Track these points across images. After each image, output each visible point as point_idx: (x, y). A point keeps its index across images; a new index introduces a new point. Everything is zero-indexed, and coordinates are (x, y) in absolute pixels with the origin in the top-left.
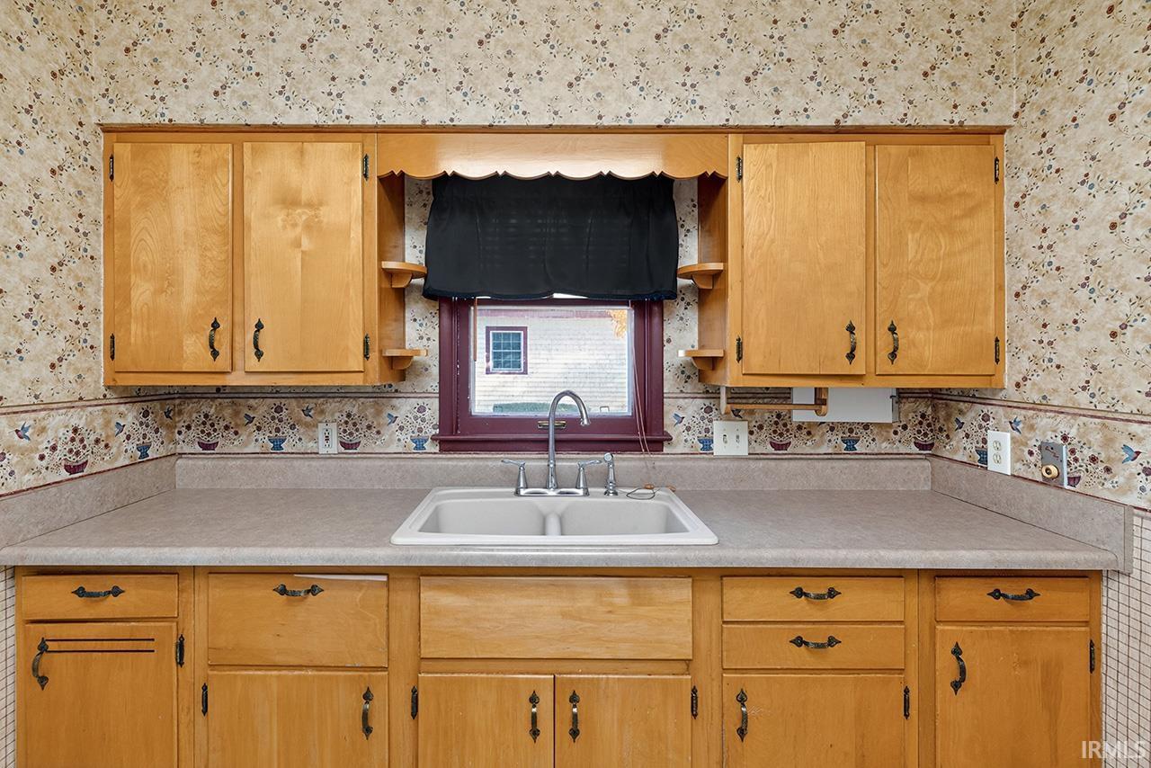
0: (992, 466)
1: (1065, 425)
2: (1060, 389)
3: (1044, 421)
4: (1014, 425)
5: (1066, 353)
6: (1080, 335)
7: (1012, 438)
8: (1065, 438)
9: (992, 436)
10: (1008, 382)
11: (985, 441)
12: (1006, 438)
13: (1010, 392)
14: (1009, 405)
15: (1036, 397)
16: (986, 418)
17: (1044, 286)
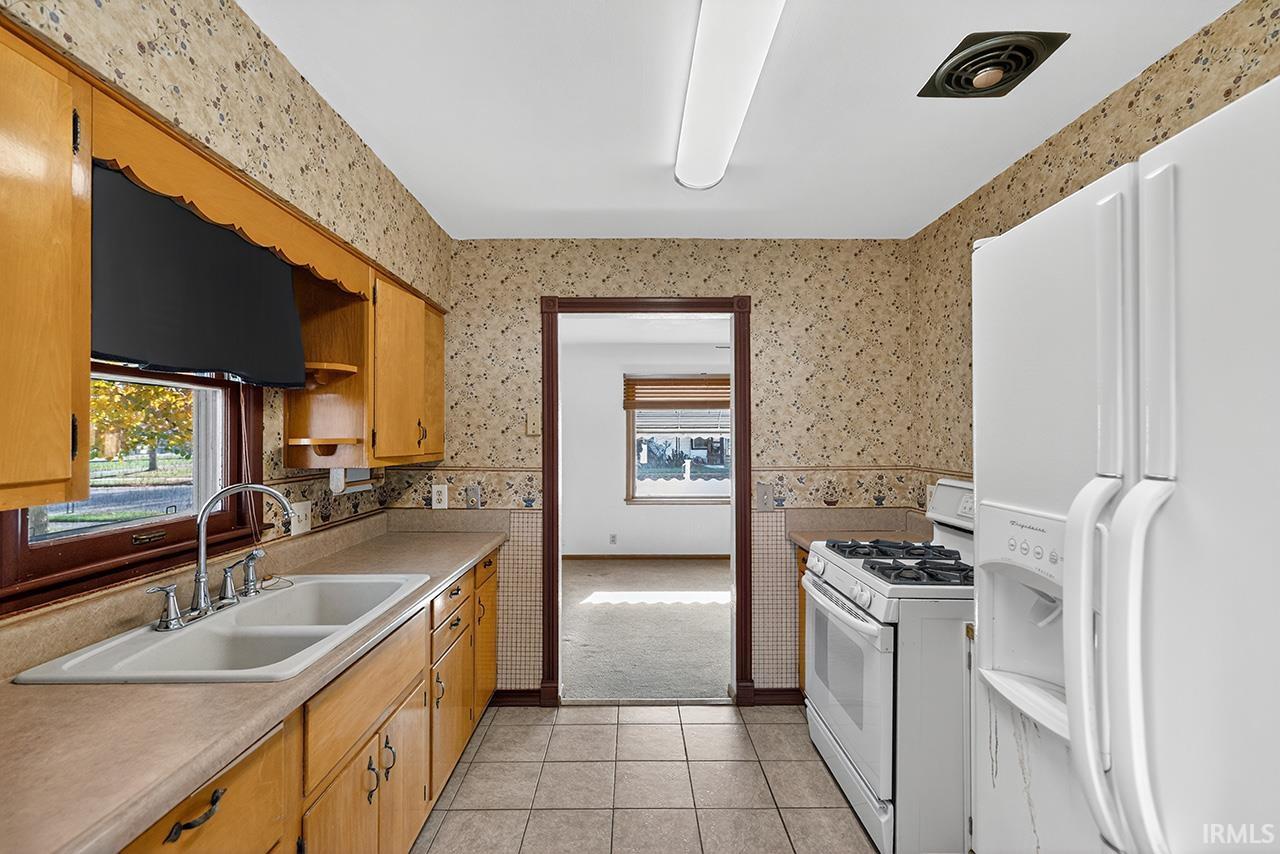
0: (435, 505)
1: (479, 477)
2: (476, 458)
3: (469, 476)
4: (449, 480)
5: (480, 439)
6: (488, 432)
7: (449, 489)
8: (479, 483)
9: (435, 488)
10: (446, 457)
11: (429, 492)
12: (444, 488)
13: (448, 462)
14: (446, 469)
15: (463, 464)
16: (430, 478)
17: (467, 405)
